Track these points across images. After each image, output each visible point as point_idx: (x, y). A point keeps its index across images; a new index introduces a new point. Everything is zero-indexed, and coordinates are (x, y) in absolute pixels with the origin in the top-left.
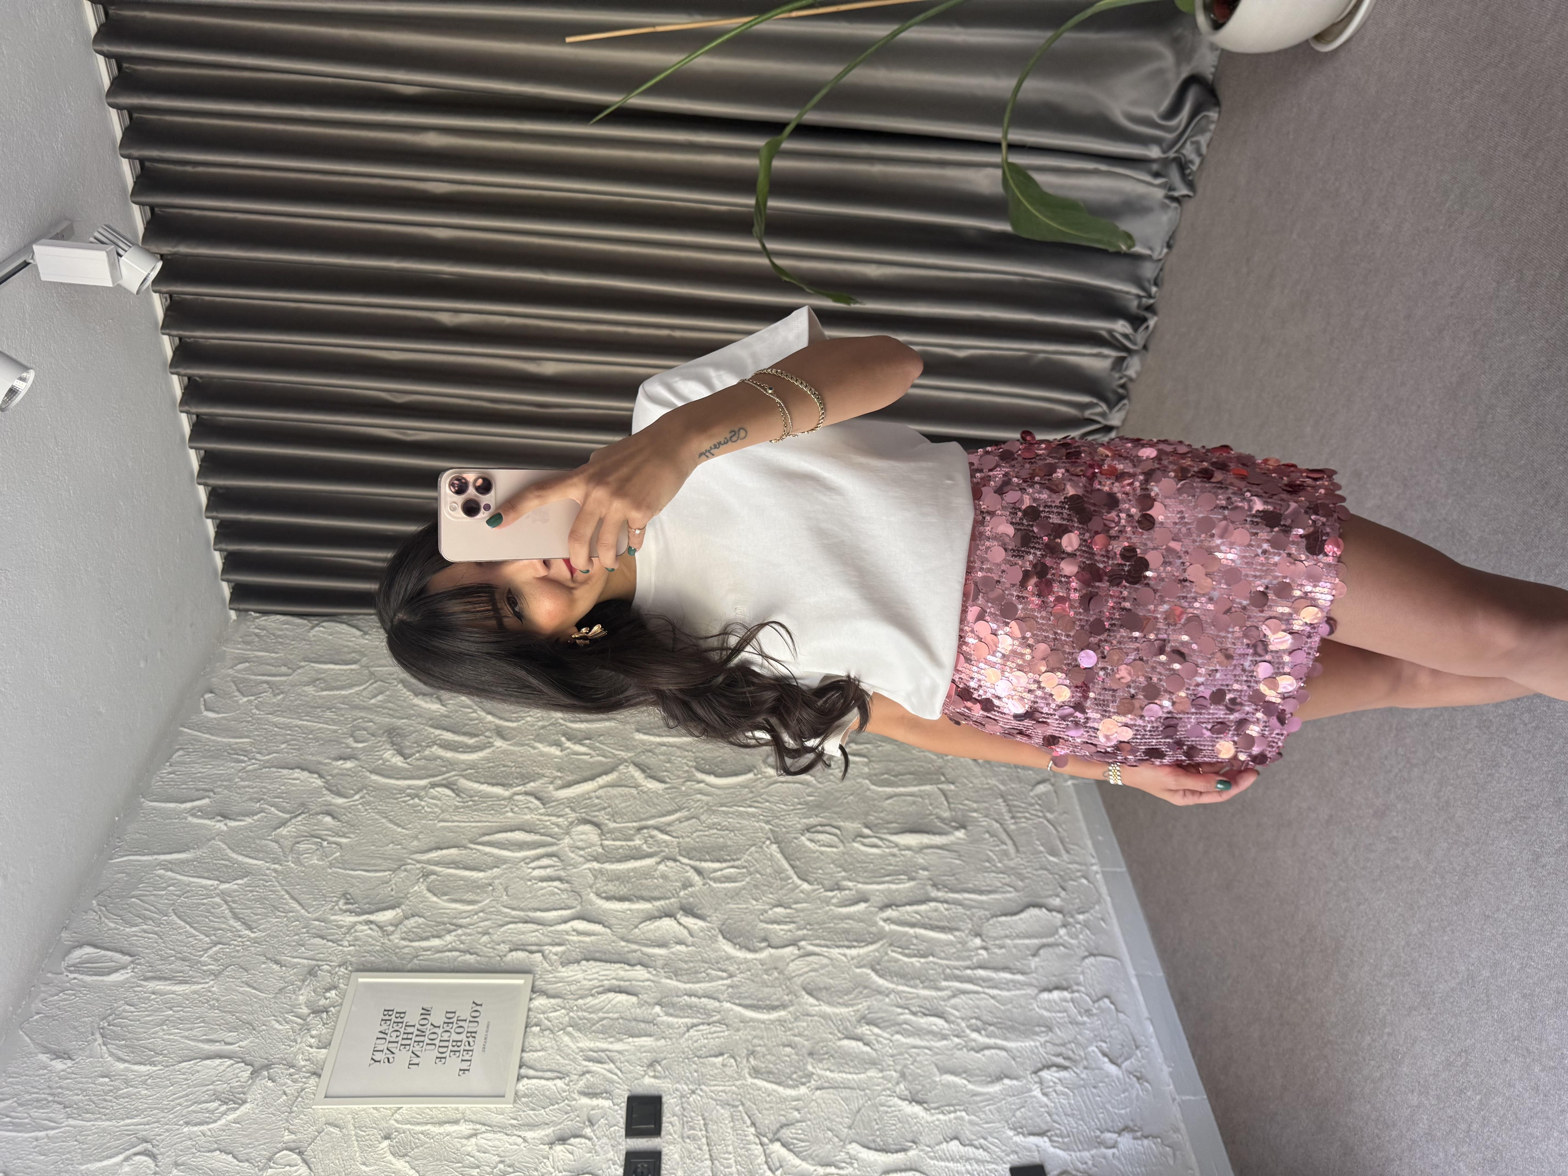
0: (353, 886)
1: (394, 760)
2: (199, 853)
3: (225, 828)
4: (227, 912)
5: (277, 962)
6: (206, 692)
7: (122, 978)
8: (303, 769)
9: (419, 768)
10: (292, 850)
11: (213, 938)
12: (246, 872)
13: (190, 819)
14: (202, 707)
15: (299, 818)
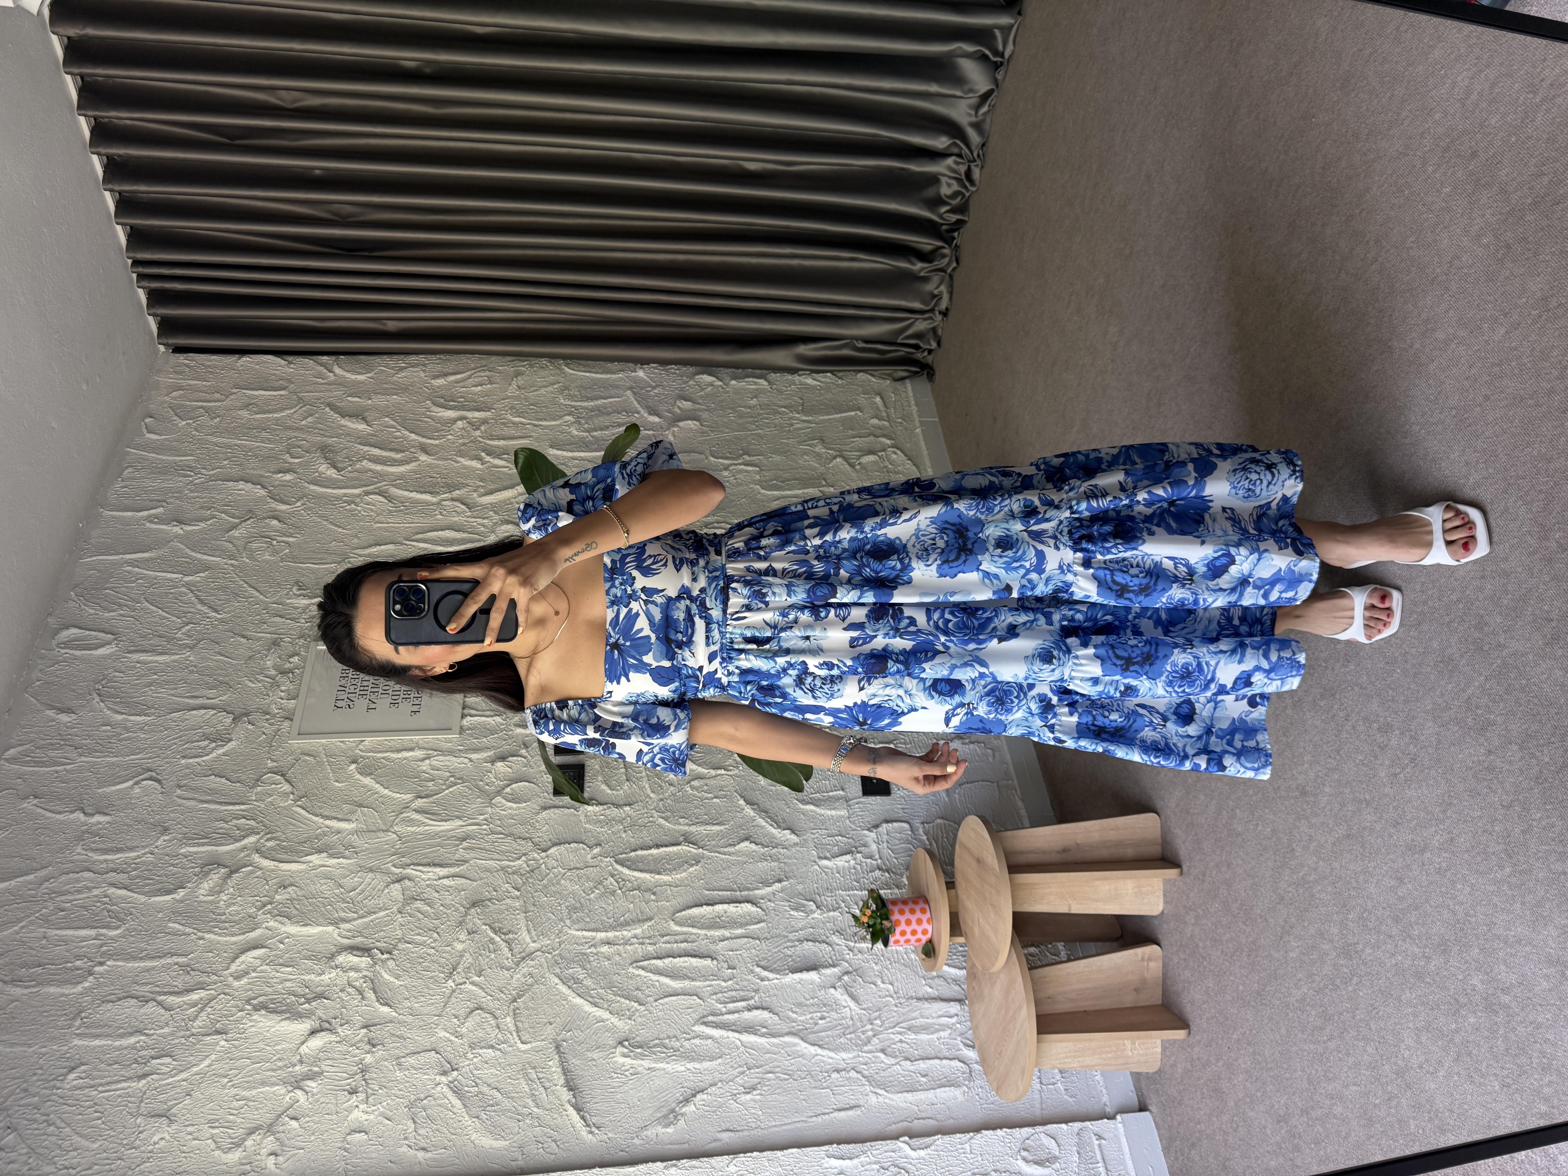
0: (304, 575)
1: (329, 473)
2: (161, 552)
3: (181, 532)
4: (193, 599)
5: (243, 637)
6: (146, 417)
7: (108, 652)
8: (247, 481)
9: (352, 479)
10: (245, 548)
11: (184, 619)
12: (207, 567)
13: (148, 525)
14: (144, 430)
15: (249, 522)
